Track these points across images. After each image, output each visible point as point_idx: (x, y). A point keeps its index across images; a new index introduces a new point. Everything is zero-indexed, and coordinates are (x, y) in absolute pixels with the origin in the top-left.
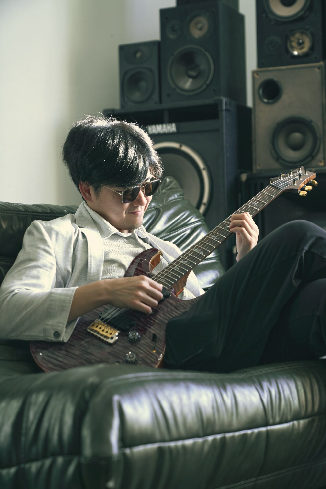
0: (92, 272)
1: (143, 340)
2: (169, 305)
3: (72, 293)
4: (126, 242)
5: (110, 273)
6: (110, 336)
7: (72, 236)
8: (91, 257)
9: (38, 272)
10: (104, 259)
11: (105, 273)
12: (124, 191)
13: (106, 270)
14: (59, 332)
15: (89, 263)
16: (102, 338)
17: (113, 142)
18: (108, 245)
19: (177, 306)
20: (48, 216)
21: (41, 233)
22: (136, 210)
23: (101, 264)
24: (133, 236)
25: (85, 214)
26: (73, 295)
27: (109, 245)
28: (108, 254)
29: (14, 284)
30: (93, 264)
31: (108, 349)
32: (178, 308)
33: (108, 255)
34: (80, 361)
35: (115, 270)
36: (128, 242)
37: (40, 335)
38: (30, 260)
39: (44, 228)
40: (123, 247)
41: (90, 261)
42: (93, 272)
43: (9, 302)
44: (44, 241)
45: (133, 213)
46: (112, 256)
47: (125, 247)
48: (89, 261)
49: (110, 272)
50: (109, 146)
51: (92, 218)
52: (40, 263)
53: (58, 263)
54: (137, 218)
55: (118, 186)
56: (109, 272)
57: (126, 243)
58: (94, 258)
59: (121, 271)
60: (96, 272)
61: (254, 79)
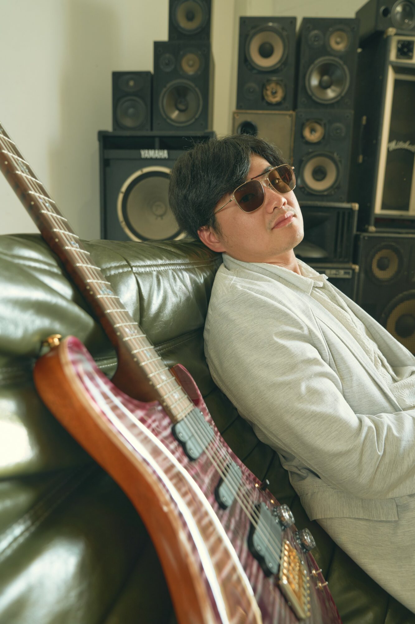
61: (234, 119)
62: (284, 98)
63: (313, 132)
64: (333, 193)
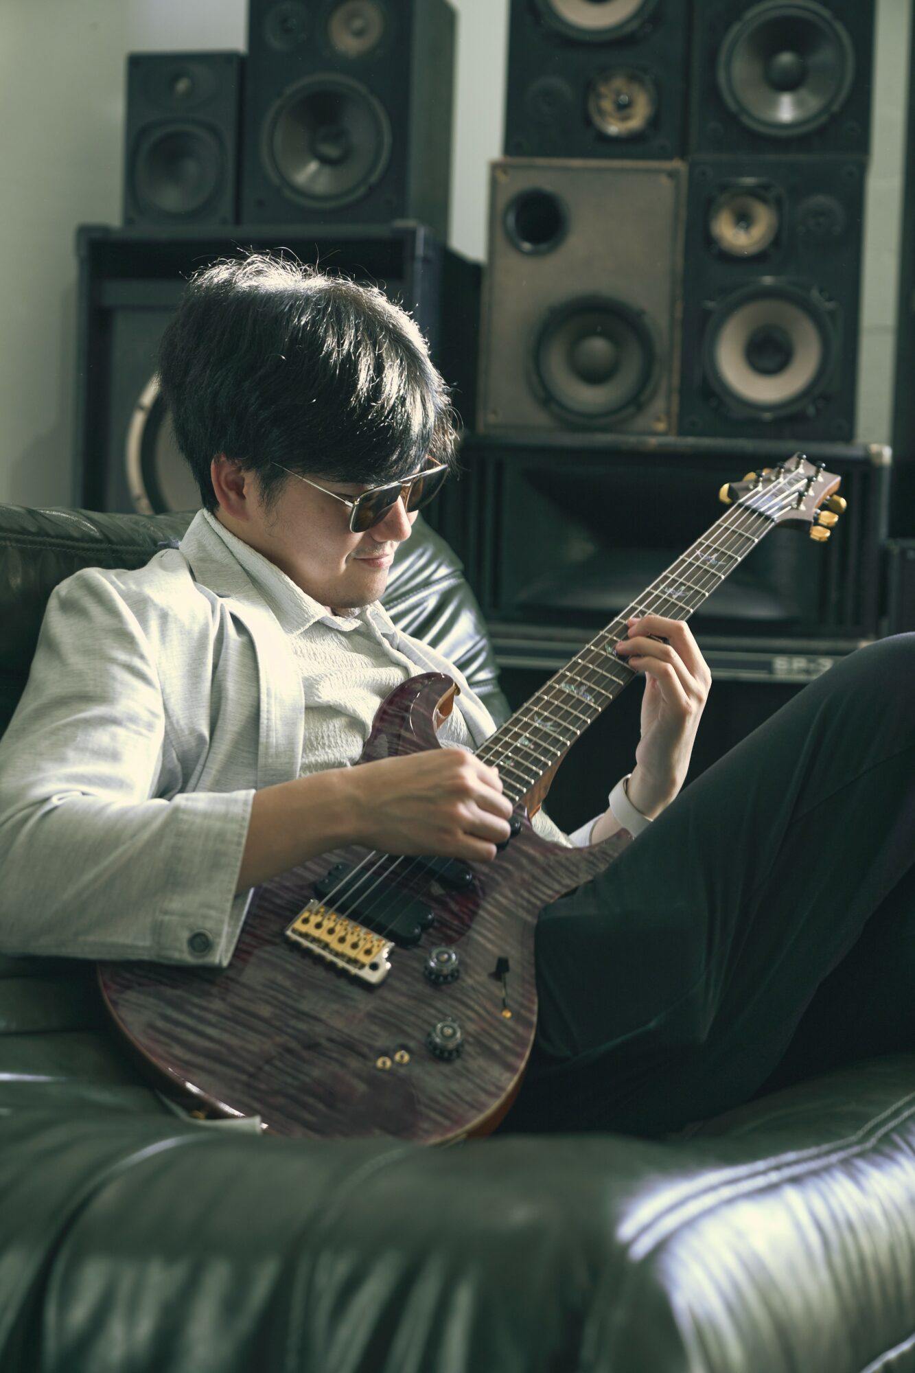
0: (274, 744)
1: (470, 976)
2: (524, 861)
3: (244, 811)
4: (346, 645)
5: (323, 748)
6: (367, 960)
7: (207, 625)
8: (268, 695)
9: (114, 737)
10: (304, 701)
11: (310, 746)
12: (362, 496)
13: (312, 738)
14: (210, 936)
15: (264, 715)
16: (341, 963)
17: (340, 344)
18: (304, 657)
19: (549, 866)
20: (98, 550)
21: (113, 612)
22: (377, 554)
23: (297, 718)
24: (363, 630)
25: (219, 554)
26: (248, 816)
27: (306, 655)
28: (316, 686)
29: (41, 775)
30: (276, 717)
31: (365, 1003)
32: (551, 871)
33: (317, 689)
34: (279, 1039)
35: (338, 738)
36: (350, 646)
37: (141, 943)
38: (86, 698)
39: (120, 594)
40: (347, 664)
41: (266, 709)
42: (276, 742)
43: (32, 835)
44: (125, 638)
45: (367, 561)
46: (327, 695)
47: (349, 663)
48: (264, 706)
49: (324, 744)
50: (329, 354)
51: (241, 565)
52: (118, 710)
53: (171, 712)
54: (375, 575)
55: (345, 481)
56: (321, 743)
57: (345, 648)
58: (276, 698)
59: (354, 739)
60: (283, 745)
61: (494, 184)
62: (654, 122)
63: (743, 224)
64: (811, 410)
